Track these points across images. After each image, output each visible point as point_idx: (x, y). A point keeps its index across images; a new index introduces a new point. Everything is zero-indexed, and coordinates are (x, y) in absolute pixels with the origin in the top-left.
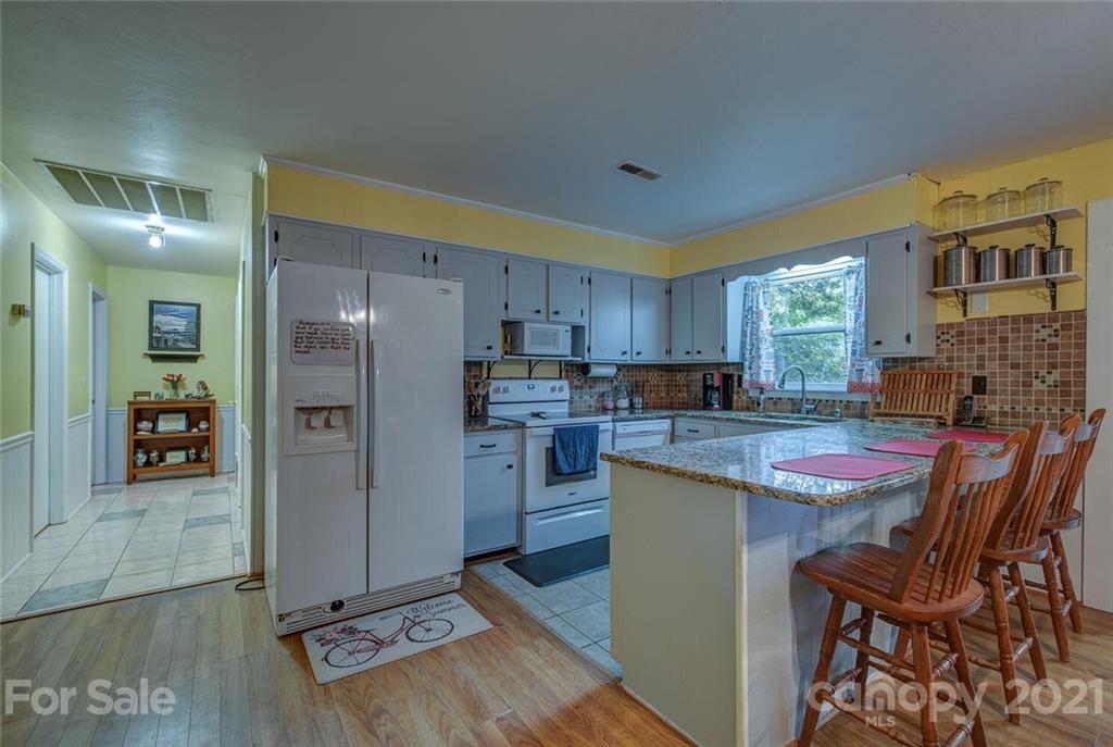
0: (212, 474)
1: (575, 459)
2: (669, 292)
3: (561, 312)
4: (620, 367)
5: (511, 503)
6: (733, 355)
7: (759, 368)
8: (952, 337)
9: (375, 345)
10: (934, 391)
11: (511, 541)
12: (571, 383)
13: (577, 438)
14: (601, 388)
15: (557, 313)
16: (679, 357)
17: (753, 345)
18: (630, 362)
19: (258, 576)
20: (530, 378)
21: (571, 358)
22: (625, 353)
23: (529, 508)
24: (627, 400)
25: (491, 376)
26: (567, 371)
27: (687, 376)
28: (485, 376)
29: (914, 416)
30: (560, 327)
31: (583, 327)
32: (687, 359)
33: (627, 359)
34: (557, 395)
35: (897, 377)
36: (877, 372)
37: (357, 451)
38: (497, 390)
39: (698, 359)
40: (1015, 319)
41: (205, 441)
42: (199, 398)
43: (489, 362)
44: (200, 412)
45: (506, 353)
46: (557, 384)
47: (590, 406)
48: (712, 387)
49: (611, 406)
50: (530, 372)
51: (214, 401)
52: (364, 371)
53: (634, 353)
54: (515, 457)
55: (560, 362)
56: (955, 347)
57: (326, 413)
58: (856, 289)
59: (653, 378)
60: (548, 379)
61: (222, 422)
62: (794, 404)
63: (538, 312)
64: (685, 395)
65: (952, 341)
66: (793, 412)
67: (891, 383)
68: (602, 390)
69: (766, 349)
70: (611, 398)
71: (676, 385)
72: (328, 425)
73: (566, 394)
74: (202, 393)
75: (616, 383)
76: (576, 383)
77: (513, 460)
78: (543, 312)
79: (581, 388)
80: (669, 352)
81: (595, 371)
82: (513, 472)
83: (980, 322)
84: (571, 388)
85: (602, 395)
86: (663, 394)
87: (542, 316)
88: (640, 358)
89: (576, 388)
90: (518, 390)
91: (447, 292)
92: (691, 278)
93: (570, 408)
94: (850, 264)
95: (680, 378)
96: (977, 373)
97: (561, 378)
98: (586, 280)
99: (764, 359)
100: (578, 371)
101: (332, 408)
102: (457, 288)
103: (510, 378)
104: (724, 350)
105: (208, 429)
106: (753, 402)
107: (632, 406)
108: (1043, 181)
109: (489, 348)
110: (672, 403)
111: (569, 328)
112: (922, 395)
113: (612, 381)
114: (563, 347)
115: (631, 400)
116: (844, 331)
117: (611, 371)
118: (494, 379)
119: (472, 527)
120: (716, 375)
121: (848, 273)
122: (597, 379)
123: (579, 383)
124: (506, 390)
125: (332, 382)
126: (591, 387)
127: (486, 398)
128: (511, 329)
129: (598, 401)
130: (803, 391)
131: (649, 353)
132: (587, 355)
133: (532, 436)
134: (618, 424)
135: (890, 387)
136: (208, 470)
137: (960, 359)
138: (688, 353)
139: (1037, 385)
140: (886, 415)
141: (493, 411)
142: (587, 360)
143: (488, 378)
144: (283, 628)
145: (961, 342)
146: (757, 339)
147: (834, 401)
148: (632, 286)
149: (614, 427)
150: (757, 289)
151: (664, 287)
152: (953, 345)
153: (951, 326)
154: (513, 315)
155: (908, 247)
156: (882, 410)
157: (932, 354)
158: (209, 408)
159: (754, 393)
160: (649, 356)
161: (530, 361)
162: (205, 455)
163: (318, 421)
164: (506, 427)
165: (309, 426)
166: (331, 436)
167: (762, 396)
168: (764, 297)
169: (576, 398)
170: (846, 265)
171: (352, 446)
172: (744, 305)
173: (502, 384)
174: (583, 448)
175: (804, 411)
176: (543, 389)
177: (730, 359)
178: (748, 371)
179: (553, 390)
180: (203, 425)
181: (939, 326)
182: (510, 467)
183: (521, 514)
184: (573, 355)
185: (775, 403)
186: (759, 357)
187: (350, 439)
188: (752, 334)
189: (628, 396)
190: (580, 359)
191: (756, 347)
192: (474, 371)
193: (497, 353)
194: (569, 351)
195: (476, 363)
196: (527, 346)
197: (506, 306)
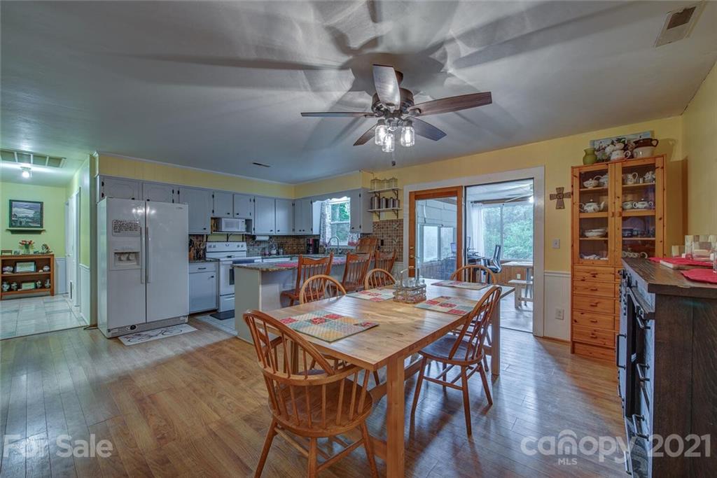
0: (52, 294)
2: (294, 205)
3: (240, 214)
4: (271, 237)
5: (214, 291)
6: (316, 232)
7: (326, 237)
8: (377, 226)
9: (149, 229)
11: (213, 307)
12: (247, 243)
14: (263, 246)
15: (238, 214)
16: (298, 233)
18: (274, 234)
19: (94, 325)
20: (227, 241)
21: (246, 233)
22: (272, 231)
23: (222, 293)
24: (275, 251)
26: (246, 238)
28: (205, 240)
30: (240, 220)
31: (251, 220)
32: (301, 233)
33: (273, 233)
34: (240, 249)
36: (357, 239)
37: (141, 269)
38: (210, 247)
39: (304, 233)
40: (390, 221)
41: (48, 277)
42: (44, 253)
43: (207, 235)
44: (44, 261)
45: (214, 231)
46: (240, 244)
47: (257, 252)
48: (309, 244)
49: (268, 253)
50: (228, 239)
51: (53, 255)
52: (144, 239)
53: (277, 231)
54: (215, 273)
55: (242, 234)
57: (127, 255)
58: (350, 208)
59: (290, 241)
60: (236, 242)
61: (57, 266)
63: (229, 214)
67: (362, 242)
69: (328, 230)
70: (268, 250)
72: (128, 259)
73: (245, 248)
74: (45, 251)
75: (271, 243)
76: (251, 243)
77: (214, 274)
78: (231, 213)
79: (254, 245)
80: (294, 230)
81: (258, 238)
82: (214, 279)
83: (383, 221)
84: (248, 246)
85: (264, 248)
86: (295, 248)
87: (231, 215)
88: (280, 232)
89: (250, 245)
90: (221, 246)
91: (181, 208)
92: (301, 200)
93: (247, 254)
94: (347, 199)
95: (302, 241)
96: (382, 238)
97: (243, 241)
98: (252, 201)
99: (327, 233)
100: (250, 238)
101: (130, 253)
102: (186, 207)
103: (217, 242)
104: (312, 230)
105: (49, 270)
106: (324, 250)
107: (278, 253)
108: (393, 179)
109: (205, 229)
111: (244, 220)
113: (268, 242)
114: (241, 228)
115: (277, 251)
117: (267, 238)
118: (209, 241)
119: (193, 301)
120: (311, 240)
121: (347, 202)
122: (261, 242)
124: (214, 247)
125: (129, 242)
126: (257, 245)
127: (205, 249)
128: (216, 222)
129: (261, 251)
130: (338, 246)
131: (283, 231)
132: (254, 232)
133: (223, 265)
135: (361, 244)
136: (49, 293)
137: (378, 234)
138: (300, 231)
139: (394, 243)
141: (207, 255)
142: (254, 234)
143: (207, 241)
144: (110, 335)
146: (325, 225)
148: (275, 202)
150: (325, 206)
151: (291, 203)
152: (377, 229)
153: (376, 222)
154: (216, 215)
155: (360, 196)
157: (372, 232)
158: (49, 259)
159: (324, 247)
160: (284, 232)
161: (227, 234)
162: (47, 284)
163: (124, 258)
164: (211, 261)
165: (120, 260)
166: (128, 264)
168: (327, 209)
169: (251, 250)
171: (140, 267)
172: (320, 212)
173: (213, 244)
175: (338, 253)
176: (233, 246)
177: (314, 234)
178: (322, 238)
179: (238, 246)
180: (46, 268)
181: (374, 223)
182: (213, 277)
183: (218, 297)
187: (138, 264)
188: (323, 224)
189: (276, 249)
190: (251, 233)
191: (324, 228)
192: (200, 238)
193: (208, 231)
194: (244, 230)
195: (200, 235)
196: (224, 229)
197: (213, 211)
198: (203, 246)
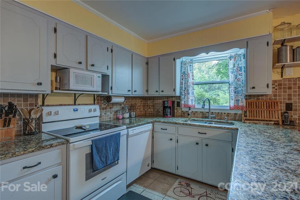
1: (106, 158)
2: (147, 63)
3: (96, 65)
4: (126, 98)
7: (188, 98)
8: (276, 86)
10: (270, 109)
12: (100, 106)
13: (108, 145)
14: (115, 108)
15: (93, 65)
16: (152, 93)
17: (185, 88)
20: (75, 104)
21: (101, 93)
22: (129, 91)
24: (128, 114)
25: (45, 104)
26: (98, 100)
27: (153, 102)
29: (264, 121)
30: (95, 74)
31: (108, 75)
32: (157, 94)
33: (130, 94)
34: (93, 114)
35: (252, 103)
36: (244, 101)
38: (49, 114)
39: (161, 94)
43: (43, 95)
45: (56, 89)
46: (93, 107)
47: (110, 118)
48: (167, 107)
49: (121, 117)
50: (75, 100)
53: (133, 91)
55: (94, 95)
56: (277, 90)
58: (234, 65)
60: (86, 104)
62: (203, 114)
63: (80, 63)
64: (152, 110)
65: (276, 88)
66: (202, 118)
67: (250, 105)
68: (116, 109)
69: (191, 90)
70: (121, 113)
71: (148, 106)
73: (98, 113)
75: (123, 106)
76: (103, 106)
78: (84, 63)
79: (106, 108)
80: (147, 91)
81: (114, 100)
83: (289, 80)
84: (100, 109)
85: (116, 112)
86: (142, 110)
87: (83, 66)
88: (136, 93)
89: (103, 109)
90: (66, 112)
92: (159, 57)
93: (100, 120)
94: (231, 54)
96: (288, 102)
97: (94, 104)
98: (110, 50)
99: (190, 95)
100: (104, 100)
103: (61, 105)
104: (174, 90)
106: (184, 113)
107: (130, 117)
109: (39, 84)
110: (146, 113)
111: (100, 75)
112: (265, 111)
113: (121, 105)
114: (97, 86)
115: (130, 114)
116: (229, 83)
117: (122, 100)
118: (48, 106)
120: (169, 102)
121: (230, 58)
122: (114, 104)
123: (105, 106)
124: (56, 113)
126: (111, 108)
127: (40, 118)
129: (114, 115)
130: (209, 109)
132: (110, 91)
133: (75, 149)
134: (130, 130)
135: (250, 107)
137: (280, 96)
138: (157, 91)
140: (251, 120)
141: (45, 128)
142: (110, 94)
143: (43, 105)
145: (281, 88)
146: (187, 86)
147: (222, 113)
148: (132, 58)
149: (128, 132)
150: (187, 64)
151: (145, 61)
152: (276, 89)
153: (276, 81)
154: (61, 62)
155: (268, 44)
156: (248, 118)
159: (184, 109)
160: (139, 92)
161: (75, 94)
167: (190, 111)
168: (190, 67)
169: (103, 114)
170: (229, 54)
172: (181, 71)
173: (53, 109)
174: (111, 149)
175: (210, 117)
176: (84, 111)
177: (177, 95)
178: (183, 100)
179: (90, 111)
182: (55, 176)
184: (102, 91)
185: (194, 114)
186: (188, 94)
188: (185, 84)
189: (129, 111)
190: (107, 93)
191: (187, 89)
192: (30, 101)
193: (47, 88)
194: (100, 89)
195: (31, 96)
196: (73, 85)
197: (55, 56)
198: (36, 113)
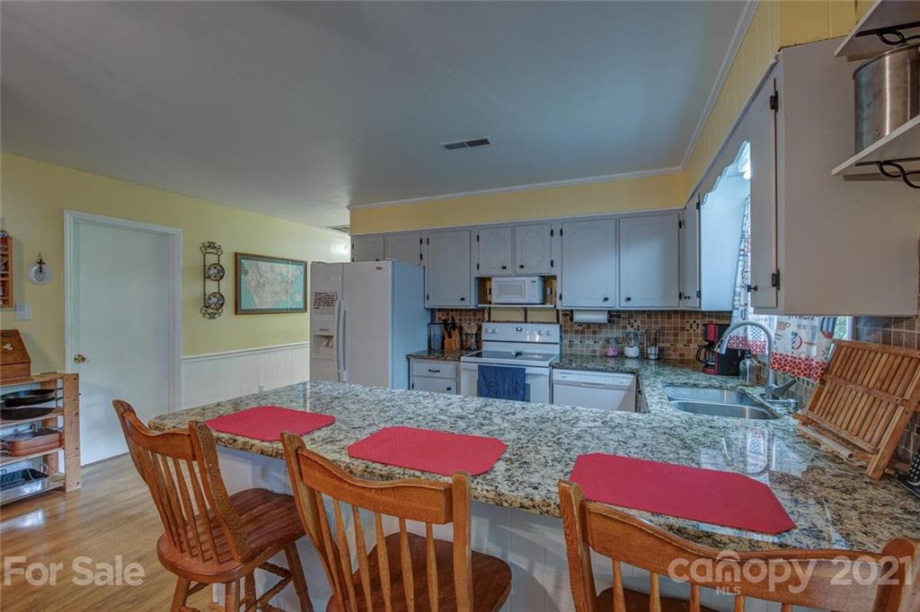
2: (682, 224)
3: (526, 265)
4: (614, 315)
15: (522, 266)
18: (619, 308)
20: (526, 322)
22: (606, 299)
25: (492, 319)
28: (487, 319)
30: (528, 278)
31: (555, 278)
33: (614, 304)
38: (486, 331)
46: (545, 328)
47: (595, 351)
53: (621, 300)
63: (504, 268)
77: (453, 385)
78: (509, 267)
85: (608, 341)
87: (509, 270)
88: (632, 303)
90: (506, 331)
97: (556, 323)
98: (557, 233)
102: (386, 265)
103: (508, 322)
104: (699, 295)
107: (643, 357)
109: (462, 299)
111: (538, 279)
112: (864, 400)
113: (607, 328)
114: (532, 293)
117: (603, 318)
118: (494, 322)
122: (590, 326)
131: (645, 300)
132: (559, 302)
133: (466, 369)
135: (839, 372)
141: (486, 347)
142: (559, 307)
143: (489, 320)
148: (618, 227)
149: (551, 372)
151: (676, 219)
154: (483, 273)
155: (775, 102)
160: (645, 302)
182: (449, 389)
190: (553, 306)
193: (470, 303)
194: (540, 300)
197: (478, 267)
